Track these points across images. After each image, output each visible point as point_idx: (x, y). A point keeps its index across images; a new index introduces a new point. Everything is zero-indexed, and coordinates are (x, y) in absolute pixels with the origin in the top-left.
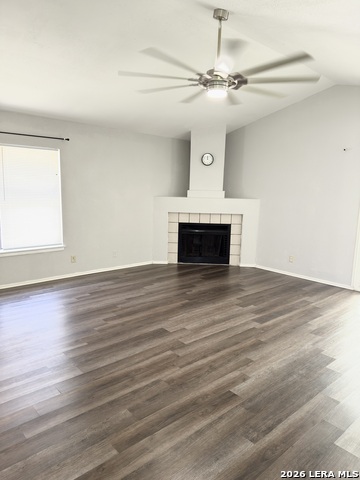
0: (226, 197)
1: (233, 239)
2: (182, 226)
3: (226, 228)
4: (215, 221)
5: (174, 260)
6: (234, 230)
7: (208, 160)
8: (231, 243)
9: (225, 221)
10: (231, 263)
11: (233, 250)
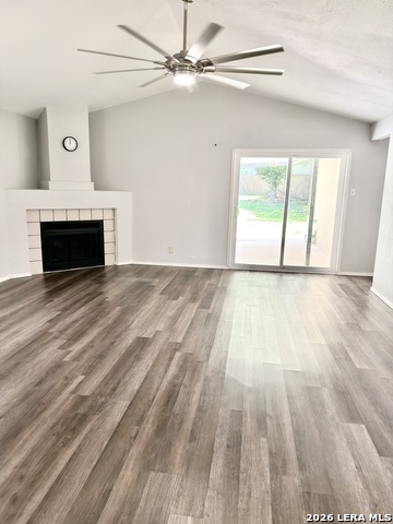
0: (96, 189)
1: (107, 237)
2: (45, 226)
3: (98, 225)
4: (86, 217)
5: (39, 269)
6: (107, 227)
7: (70, 145)
8: (105, 241)
9: (96, 217)
10: (107, 263)
11: (108, 248)
